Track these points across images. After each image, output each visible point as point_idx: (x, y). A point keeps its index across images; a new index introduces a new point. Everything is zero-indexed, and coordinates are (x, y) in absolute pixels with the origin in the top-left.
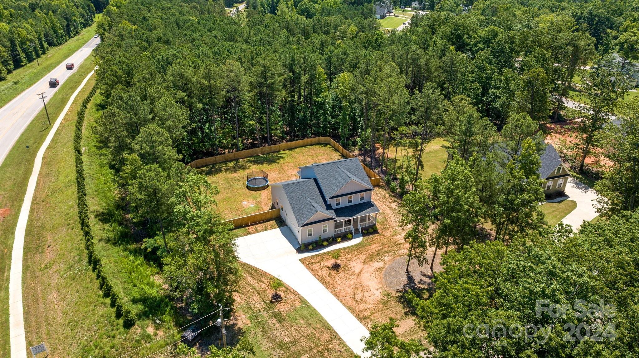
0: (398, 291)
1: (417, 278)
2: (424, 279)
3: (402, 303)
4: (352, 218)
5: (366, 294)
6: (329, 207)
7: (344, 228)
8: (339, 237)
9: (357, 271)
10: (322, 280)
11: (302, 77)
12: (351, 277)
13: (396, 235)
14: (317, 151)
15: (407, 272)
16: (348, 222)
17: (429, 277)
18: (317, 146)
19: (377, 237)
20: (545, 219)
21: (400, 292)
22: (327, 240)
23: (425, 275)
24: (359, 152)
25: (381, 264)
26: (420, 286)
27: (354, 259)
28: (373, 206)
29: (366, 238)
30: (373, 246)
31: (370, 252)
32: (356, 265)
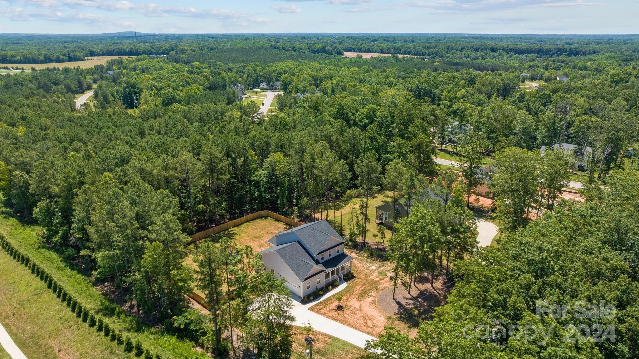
0: (396, 314)
1: (403, 302)
2: (408, 301)
3: (403, 321)
4: (335, 269)
5: (374, 321)
6: (317, 262)
7: (331, 277)
8: (329, 285)
9: (358, 307)
10: (336, 320)
11: (238, 160)
12: (356, 312)
13: (369, 276)
14: (262, 223)
15: (394, 299)
16: (333, 273)
17: (410, 299)
18: (259, 220)
19: (356, 280)
20: (477, 240)
21: (397, 314)
22: (321, 289)
23: (407, 299)
24: (299, 220)
25: (371, 299)
26: (408, 306)
27: (350, 299)
28: (347, 256)
29: (349, 282)
30: (358, 287)
31: (358, 291)
32: (354, 303)
